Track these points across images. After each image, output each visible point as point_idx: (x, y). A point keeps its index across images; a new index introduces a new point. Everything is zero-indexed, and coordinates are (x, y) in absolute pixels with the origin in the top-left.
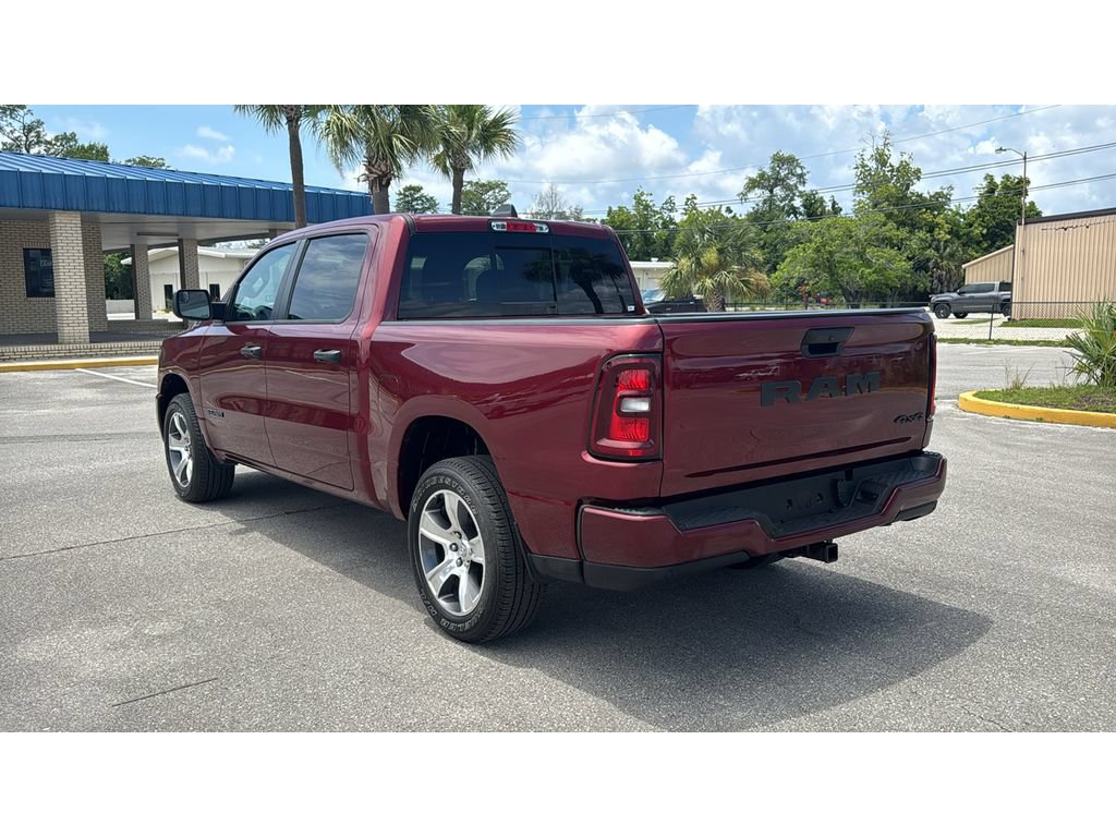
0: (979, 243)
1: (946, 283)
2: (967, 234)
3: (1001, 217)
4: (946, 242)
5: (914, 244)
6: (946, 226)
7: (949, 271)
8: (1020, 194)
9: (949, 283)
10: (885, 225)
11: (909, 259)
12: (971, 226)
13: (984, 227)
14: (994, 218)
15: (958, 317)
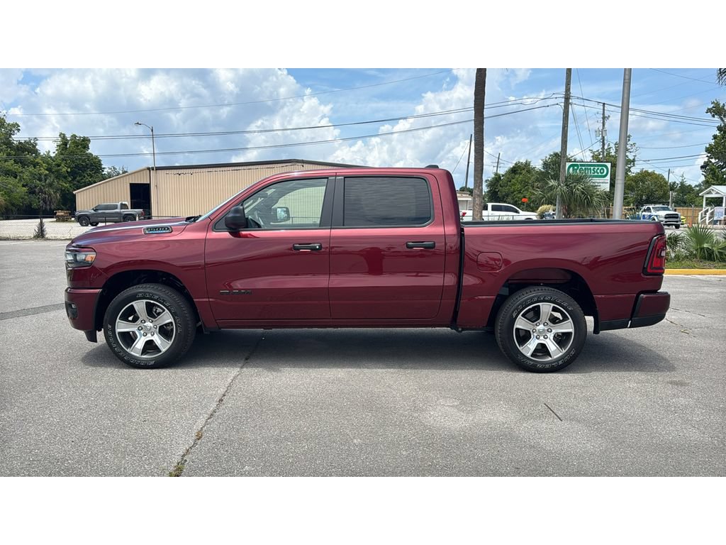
0: (65, 177)
1: (48, 203)
2: (57, 171)
3: (78, 162)
4: (45, 175)
5: (26, 175)
6: (44, 165)
7: (50, 195)
8: (84, 148)
9: (50, 203)
10: (6, 161)
11: (23, 186)
12: (59, 166)
13: (68, 167)
14: (73, 162)
15: (93, 225)
